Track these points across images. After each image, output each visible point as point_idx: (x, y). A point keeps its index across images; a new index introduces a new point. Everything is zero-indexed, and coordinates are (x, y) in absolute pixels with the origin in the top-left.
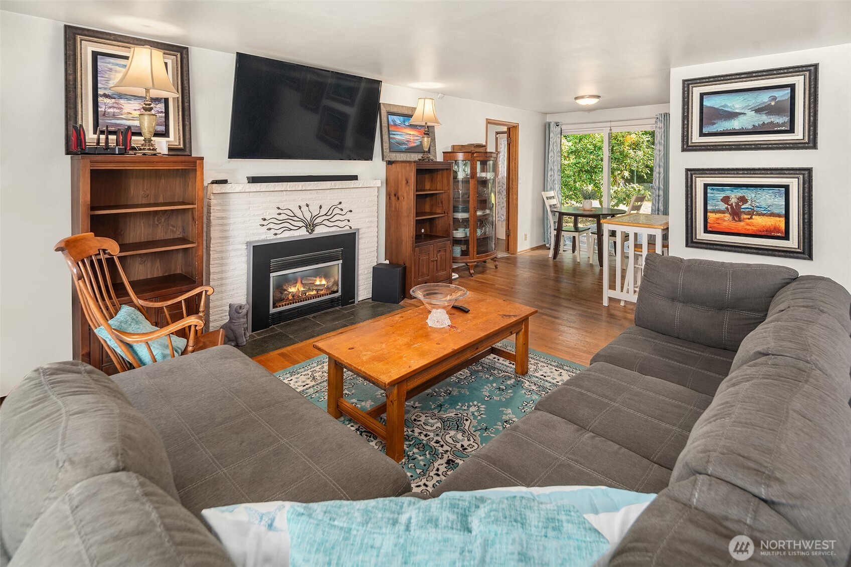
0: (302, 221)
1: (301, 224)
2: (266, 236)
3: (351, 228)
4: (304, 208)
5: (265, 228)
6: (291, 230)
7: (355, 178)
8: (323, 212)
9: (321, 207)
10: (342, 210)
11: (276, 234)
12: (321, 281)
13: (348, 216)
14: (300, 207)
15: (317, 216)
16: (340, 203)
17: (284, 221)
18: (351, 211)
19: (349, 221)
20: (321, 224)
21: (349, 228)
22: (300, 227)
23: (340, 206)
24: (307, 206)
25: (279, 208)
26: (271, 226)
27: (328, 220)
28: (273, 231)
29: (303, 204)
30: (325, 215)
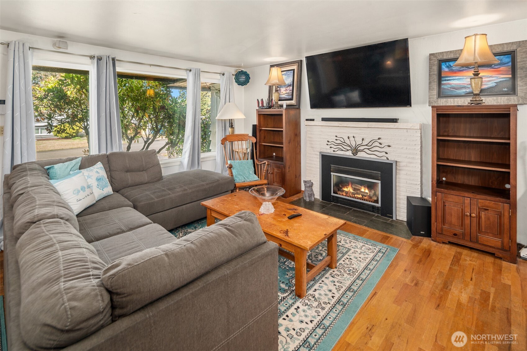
0: (349, 146)
1: (349, 148)
2: (329, 151)
3: (388, 159)
4: (352, 139)
5: (329, 146)
6: (343, 150)
7: (394, 121)
8: (365, 143)
9: (363, 140)
10: (380, 144)
11: (334, 151)
12: (365, 190)
13: (387, 149)
14: (349, 138)
15: (361, 145)
16: (379, 139)
17: (339, 144)
18: (389, 146)
19: (386, 153)
20: (362, 151)
21: (386, 158)
22: (348, 150)
23: (379, 141)
24: (354, 137)
25: (336, 136)
26: (332, 146)
27: (368, 149)
28: (333, 149)
29: (351, 136)
30: (366, 145)
